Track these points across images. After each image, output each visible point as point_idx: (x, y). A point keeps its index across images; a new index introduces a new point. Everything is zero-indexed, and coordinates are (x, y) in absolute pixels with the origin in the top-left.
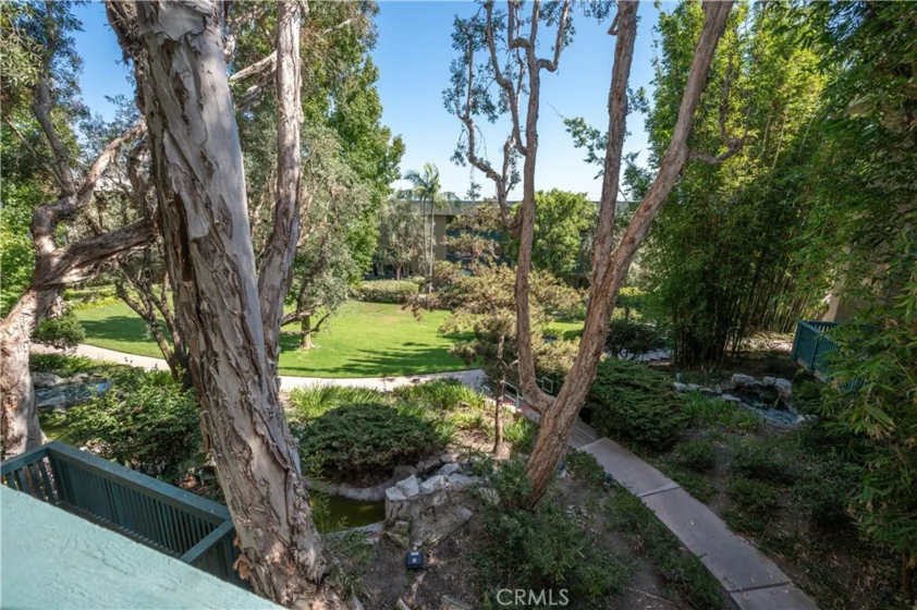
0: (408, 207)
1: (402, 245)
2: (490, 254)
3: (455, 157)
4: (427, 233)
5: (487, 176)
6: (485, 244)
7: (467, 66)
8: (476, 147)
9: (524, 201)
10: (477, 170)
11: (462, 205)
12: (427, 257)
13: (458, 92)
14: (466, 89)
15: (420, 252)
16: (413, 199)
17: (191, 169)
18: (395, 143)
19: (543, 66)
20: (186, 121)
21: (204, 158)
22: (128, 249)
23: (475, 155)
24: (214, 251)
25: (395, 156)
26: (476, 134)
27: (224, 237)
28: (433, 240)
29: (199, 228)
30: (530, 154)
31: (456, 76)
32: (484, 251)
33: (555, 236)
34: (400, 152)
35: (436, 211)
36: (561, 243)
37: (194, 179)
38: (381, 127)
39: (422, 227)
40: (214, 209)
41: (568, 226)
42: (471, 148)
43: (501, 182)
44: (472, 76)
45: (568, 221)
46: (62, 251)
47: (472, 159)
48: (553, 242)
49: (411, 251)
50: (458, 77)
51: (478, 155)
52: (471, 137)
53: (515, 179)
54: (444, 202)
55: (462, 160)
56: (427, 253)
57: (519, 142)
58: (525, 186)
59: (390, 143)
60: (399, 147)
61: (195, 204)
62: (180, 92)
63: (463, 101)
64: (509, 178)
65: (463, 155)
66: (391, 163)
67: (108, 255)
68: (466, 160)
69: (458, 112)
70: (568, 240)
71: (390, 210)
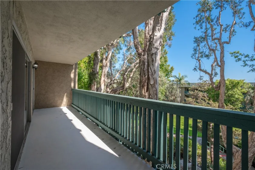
0: (172, 85)
1: (170, 95)
2: (205, 97)
3: (194, 69)
4: (178, 92)
5: (206, 74)
6: (203, 94)
7: (198, 47)
8: (201, 66)
9: (220, 80)
10: (202, 72)
11: (191, 84)
12: (178, 99)
13: (195, 53)
14: (198, 53)
15: (176, 98)
16: (174, 82)
17: (152, 73)
18: (171, 68)
19: (225, 43)
20: (153, 65)
21: (155, 71)
22: (119, 91)
23: (201, 68)
24: (154, 87)
25: (171, 71)
26: (201, 63)
27: (155, 84)
28: (180, 94)
29: (152, 82)
30: (222, 67)
31: (194, 50)
32: (203, 96)
33: (230, 95)
34: (173, 70)
35: (181, 86)
36: (233, 97)
37: (152, 74)
38: (167, 65)
39: (177, 90)
40: (155, 79)
41: (236, 91)
42: (200, 67)
43: (211, 75)
44: (199, 49)
45: (236, 89)
46: (110, 90)
47: (200, 70)
48: (229, 97)
49: (173, 97)
50: (195, 50)
51: (202, 68)
52: (200, 64)
53: (216, 74)
54: (184, 83)
55: (196, 70)
56: (178, 98)
57: (218, 64)
58: (221, 76)
59: (170, 68)
60: (172, 69)
61: (152, 78)
62: (153, 61)
63: (197, 55)
64: (214, 74)
65: (197, 69)
66: (170, 73)
67: (116, 92)
68: (198, 70)
69: (195, 58)
70: (237, 96)
71: (167, 86)
